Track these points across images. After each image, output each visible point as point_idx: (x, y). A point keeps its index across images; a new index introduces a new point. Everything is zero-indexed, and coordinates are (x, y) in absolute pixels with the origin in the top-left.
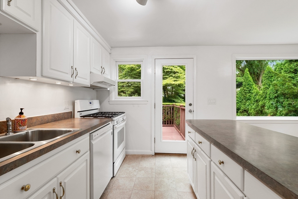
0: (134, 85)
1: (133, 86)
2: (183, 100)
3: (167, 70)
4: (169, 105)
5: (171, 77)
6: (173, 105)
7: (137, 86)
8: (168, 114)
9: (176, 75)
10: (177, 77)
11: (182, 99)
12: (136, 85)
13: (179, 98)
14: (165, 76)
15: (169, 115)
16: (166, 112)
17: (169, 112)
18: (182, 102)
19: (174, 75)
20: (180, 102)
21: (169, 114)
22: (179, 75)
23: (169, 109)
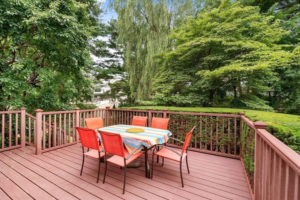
0: (175, 80)
1: (174, 82)
2: (265, 102)
3: (230, 49)
4: (230, 113)
5: (238, 61)
6: (239, 114)
7: (179, 81)
8: (226, 132)
9: (250, 55)
10: (251, 58)
11: (265, 100)
12: (179, 79)
13: (258, 99)
14: (227, 59)
15: (229, 134)
16: (223, 127)
17: (229, 128)
18: (263, 107)
19: (244, 56)
20: (259, 107)
21: (229, 131)
22: (255, 53)
23: (229, 123)
